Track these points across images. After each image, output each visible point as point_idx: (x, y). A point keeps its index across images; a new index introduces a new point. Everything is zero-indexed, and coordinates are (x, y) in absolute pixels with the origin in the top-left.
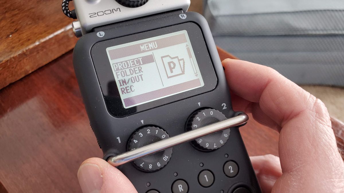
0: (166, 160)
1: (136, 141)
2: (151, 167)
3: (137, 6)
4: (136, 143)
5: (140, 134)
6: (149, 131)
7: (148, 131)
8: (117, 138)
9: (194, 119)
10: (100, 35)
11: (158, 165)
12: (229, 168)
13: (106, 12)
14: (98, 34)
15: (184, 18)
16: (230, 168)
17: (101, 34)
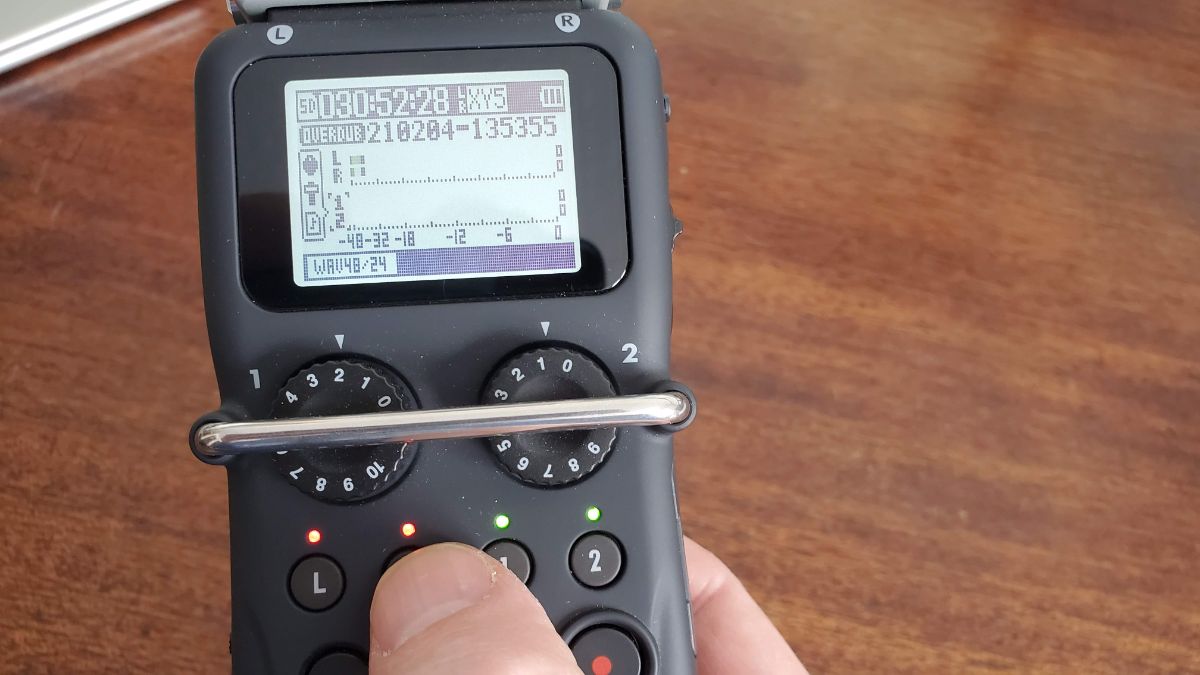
0: (374, 477)
1: (291, 397)
2: (323, 489)
4: (291, 401)
5: (311, 377)
6: (340, 374)
7: (336, 372)
8: (252, 372)
9: (504, 373)
10: (277, 37)
11: (345, 485)
12: (591, 556)
14: (271, 34)
15: (568, 29)
16: (595, 555)
17: (280, 34)
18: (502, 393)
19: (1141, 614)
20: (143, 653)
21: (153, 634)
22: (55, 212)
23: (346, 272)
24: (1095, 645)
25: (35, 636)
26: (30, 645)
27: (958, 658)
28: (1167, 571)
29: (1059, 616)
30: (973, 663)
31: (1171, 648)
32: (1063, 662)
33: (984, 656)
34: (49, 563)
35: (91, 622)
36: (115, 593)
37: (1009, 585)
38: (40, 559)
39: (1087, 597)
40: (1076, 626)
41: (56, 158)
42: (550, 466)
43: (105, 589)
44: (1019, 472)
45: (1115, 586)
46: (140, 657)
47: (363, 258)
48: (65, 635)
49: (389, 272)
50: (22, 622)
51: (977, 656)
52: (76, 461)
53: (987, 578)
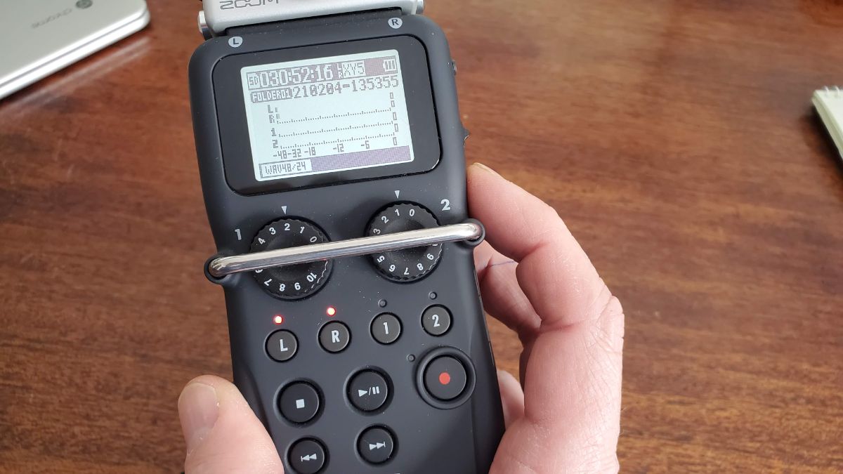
0: (311, 281)
1: (262, 241)
2: (284, 289)
4: (261, 243)
5: (272, 229)
6: (287, 226)
8: (236, 231)
9: (377, 219)
10: (234, 43)
11: (296, 286)
12: (433, 318)
13: (252, 2)
14: (231, 41)
15: (396, 27)
16: (435, 318)
17: (236, 42)
18: (377, 231)
19: (772, 365)
20: (155, 434)
21: (159, 423)
22: (69, 172)
23: (283, 172)
24: (745, 386)
25: (87, 429)
26: (84, 435)
27: (660, 400)
28: (785, 339)
29: (721, 370)
30: (670, 402)
31: (791, 384)
32: (725, 398)
33: (677, 398)
34: (91, 385)
35: (120, 418)
36: (133, 400)
37: (689, 354)
38: (85, 383)
39: (737, 358)
40: (732, 376)
41: (66, 138)
42: (407, 268)
43: (127, 398)
44: (691, 286)
45: (755, 350)
46: (153, 437)
47: (292, 164)
48: (105, 427)
49: (308, 170)
50: (78, 421)
51: (672, 399)
52: (100, 322)
53: (675, 351)
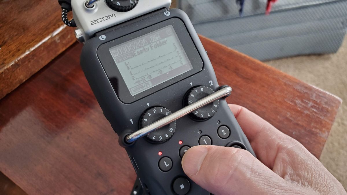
1: (146, 120)
2: (161, 139)
3: (129, 10)
5: (149, 114)
6: (155, 111)
8: (130, 120)
9: (189, 97)
10: (102, 38)
11: (166, 136)
13: (104, 19)
14: (100, 38)
15: (168, 15)
18: (191, 101)
23: (141, 89)
42: (208, 113)
47: (144, 85)
49: (151, 86)
